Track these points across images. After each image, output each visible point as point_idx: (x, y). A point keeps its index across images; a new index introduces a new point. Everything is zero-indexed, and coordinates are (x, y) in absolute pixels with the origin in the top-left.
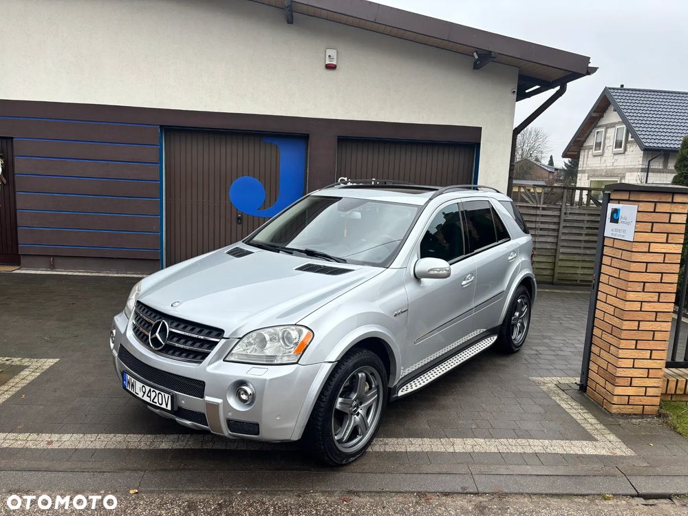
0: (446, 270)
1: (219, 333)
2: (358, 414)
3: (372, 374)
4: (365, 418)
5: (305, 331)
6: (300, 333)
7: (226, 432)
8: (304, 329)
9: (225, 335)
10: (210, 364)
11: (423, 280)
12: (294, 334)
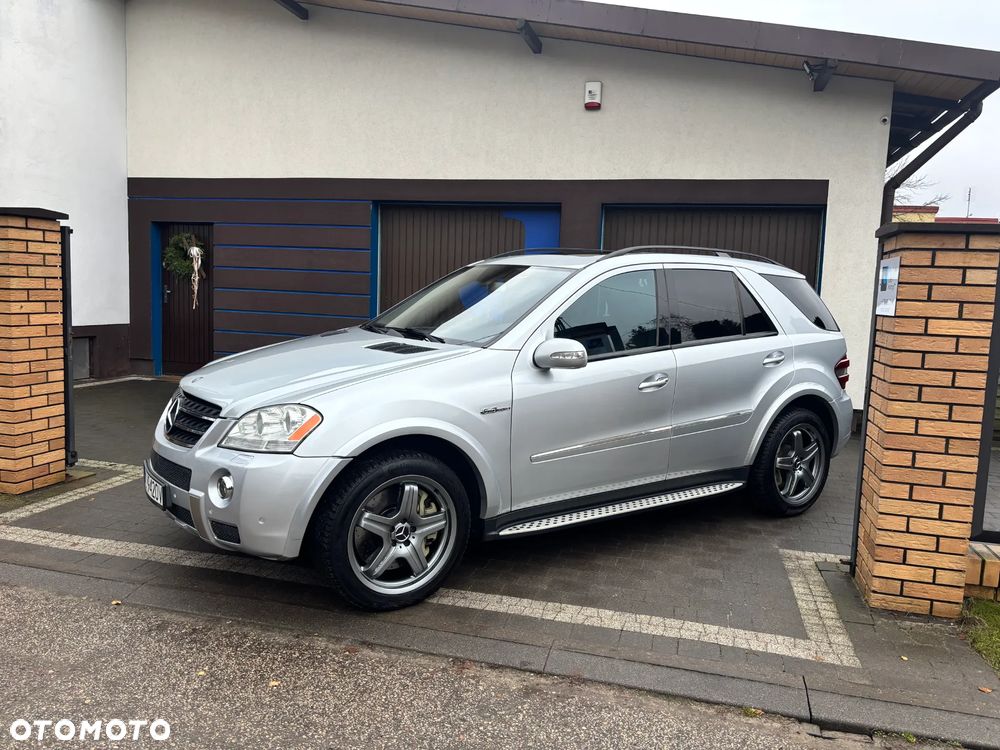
0: (578, 356)
1: (216, 410)
2: (407, 543)
3: (436, 490)
4: (424, 560)
5: (310, 413)
6: (303, 413)
7: (213, 538)
8: (308, 410)
9: (222, 414)
10: (202, 446)
11: (553, 370)
12: (295, 416)
